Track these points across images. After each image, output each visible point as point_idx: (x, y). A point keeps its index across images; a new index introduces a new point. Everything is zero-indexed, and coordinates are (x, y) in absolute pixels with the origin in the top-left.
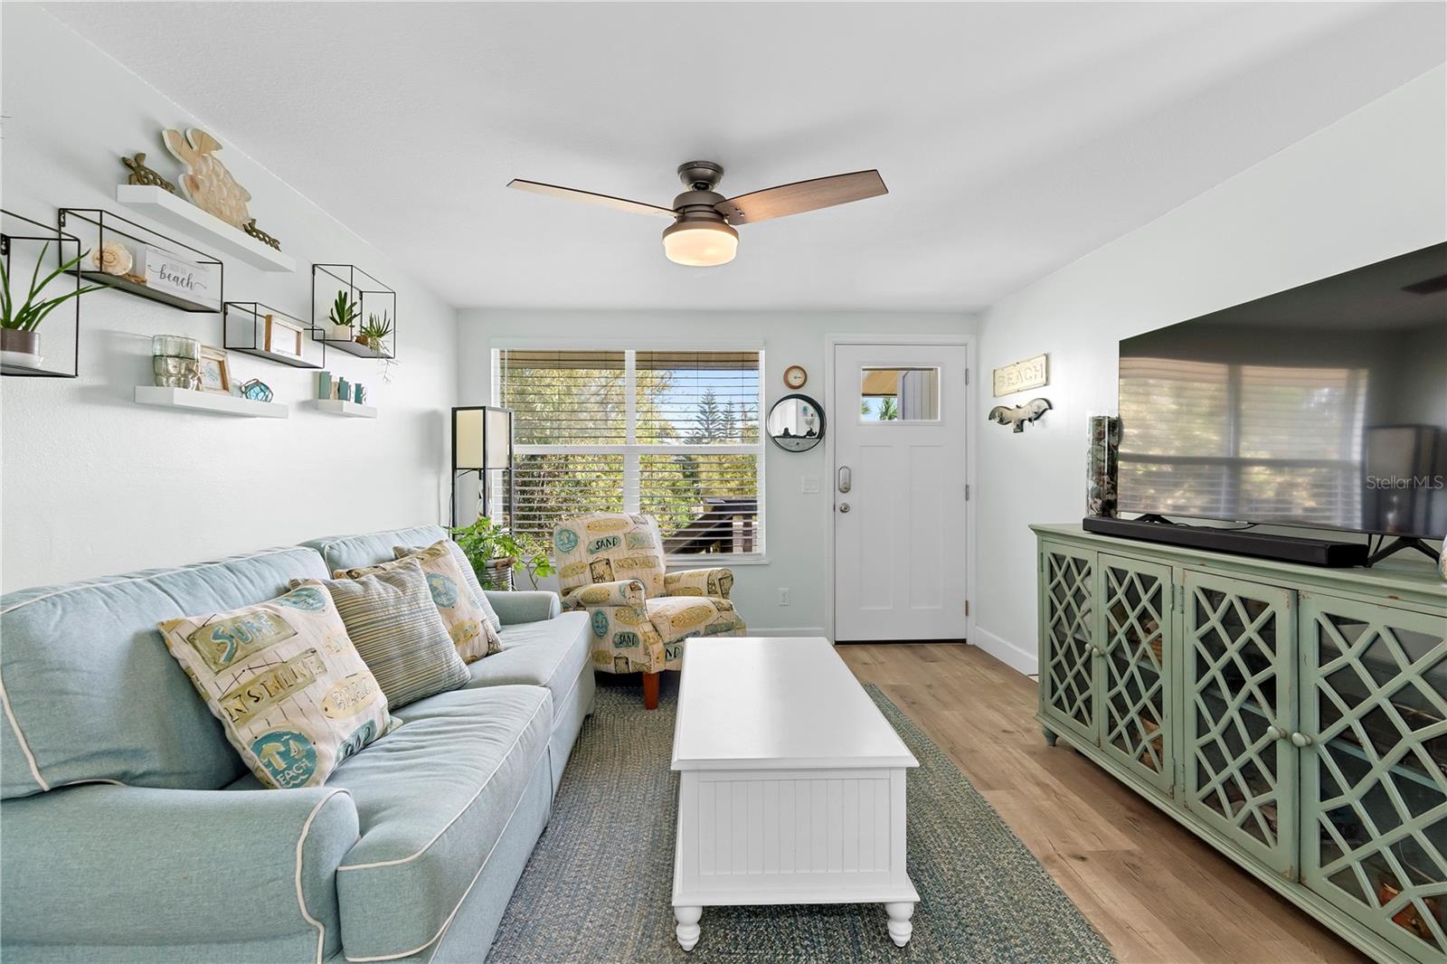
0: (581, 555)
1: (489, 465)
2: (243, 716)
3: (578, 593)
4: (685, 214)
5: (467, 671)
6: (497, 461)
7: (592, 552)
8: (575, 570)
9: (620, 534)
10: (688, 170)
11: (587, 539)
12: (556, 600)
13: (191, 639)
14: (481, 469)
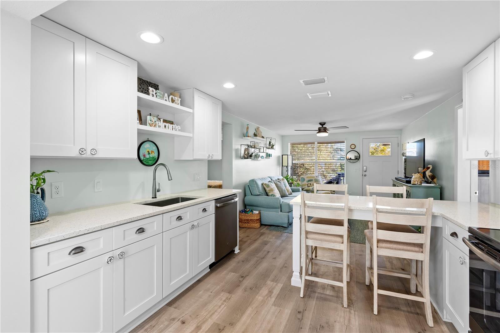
0: (305, 182)
1: (289, 165)
2: (270, 192)
3: (305, 189)
4: (320, 131)
5: (289, 195)
6: (290, 164)
7: (308, 182)
8: (304, 185)
9: (313, 179)
10: (320, 124)
11: (306, 179)
12: (301, 190)
13: (265, 185)
14: (287, 166)
